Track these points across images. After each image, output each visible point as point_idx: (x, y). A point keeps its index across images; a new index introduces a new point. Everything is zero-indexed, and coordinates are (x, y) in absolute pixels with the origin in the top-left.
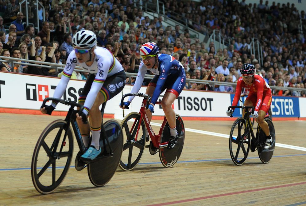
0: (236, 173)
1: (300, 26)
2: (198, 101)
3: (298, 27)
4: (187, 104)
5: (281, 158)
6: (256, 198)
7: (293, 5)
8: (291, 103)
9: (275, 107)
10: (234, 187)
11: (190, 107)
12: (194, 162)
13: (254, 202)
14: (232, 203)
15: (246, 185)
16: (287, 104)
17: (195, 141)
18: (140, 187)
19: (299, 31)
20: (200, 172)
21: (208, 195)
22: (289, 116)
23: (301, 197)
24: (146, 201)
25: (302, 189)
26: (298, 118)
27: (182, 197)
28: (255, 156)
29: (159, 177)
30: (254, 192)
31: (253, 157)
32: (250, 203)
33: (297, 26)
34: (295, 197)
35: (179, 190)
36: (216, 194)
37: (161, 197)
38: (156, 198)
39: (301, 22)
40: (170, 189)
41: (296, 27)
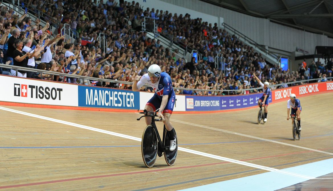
0: (86, 160)
1: (144, 24)
2: (49, 90)
3: (142, 25)
4: (39, 93)
5: (124, 148)
6: (105, 184)
7: (138, 4)
8: (132, 96)
9: (118, 99)
10: (85, 173)
11: (41, 96)
12: (50, 148)
13: (103, 187)
14: (85, 186)
15: (95, 171)
16: (129, 97)
17: (48, 128)
18: (6, 169)
19: (143, 29)
20: (55, 157)
21: (64, 179)
22: (130, 108)
23: (143, 184)
24: (13, 181)
25: (144, 177)
26: (138, 110)
27: (42, 179)
28: (101, 145)
29: (21, 160)
30: (102, 178)
31: (100, 146)
32: (99, 187)
33: (141, 23)
34: (138, 184)
35: (39, 173)
36: (71, 178)
37: (25, 178)
38: (21, 179)
39: (145, 20)
40: (31, 172)
41: (139, 25)
